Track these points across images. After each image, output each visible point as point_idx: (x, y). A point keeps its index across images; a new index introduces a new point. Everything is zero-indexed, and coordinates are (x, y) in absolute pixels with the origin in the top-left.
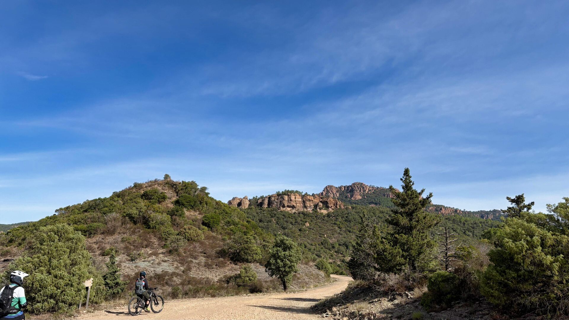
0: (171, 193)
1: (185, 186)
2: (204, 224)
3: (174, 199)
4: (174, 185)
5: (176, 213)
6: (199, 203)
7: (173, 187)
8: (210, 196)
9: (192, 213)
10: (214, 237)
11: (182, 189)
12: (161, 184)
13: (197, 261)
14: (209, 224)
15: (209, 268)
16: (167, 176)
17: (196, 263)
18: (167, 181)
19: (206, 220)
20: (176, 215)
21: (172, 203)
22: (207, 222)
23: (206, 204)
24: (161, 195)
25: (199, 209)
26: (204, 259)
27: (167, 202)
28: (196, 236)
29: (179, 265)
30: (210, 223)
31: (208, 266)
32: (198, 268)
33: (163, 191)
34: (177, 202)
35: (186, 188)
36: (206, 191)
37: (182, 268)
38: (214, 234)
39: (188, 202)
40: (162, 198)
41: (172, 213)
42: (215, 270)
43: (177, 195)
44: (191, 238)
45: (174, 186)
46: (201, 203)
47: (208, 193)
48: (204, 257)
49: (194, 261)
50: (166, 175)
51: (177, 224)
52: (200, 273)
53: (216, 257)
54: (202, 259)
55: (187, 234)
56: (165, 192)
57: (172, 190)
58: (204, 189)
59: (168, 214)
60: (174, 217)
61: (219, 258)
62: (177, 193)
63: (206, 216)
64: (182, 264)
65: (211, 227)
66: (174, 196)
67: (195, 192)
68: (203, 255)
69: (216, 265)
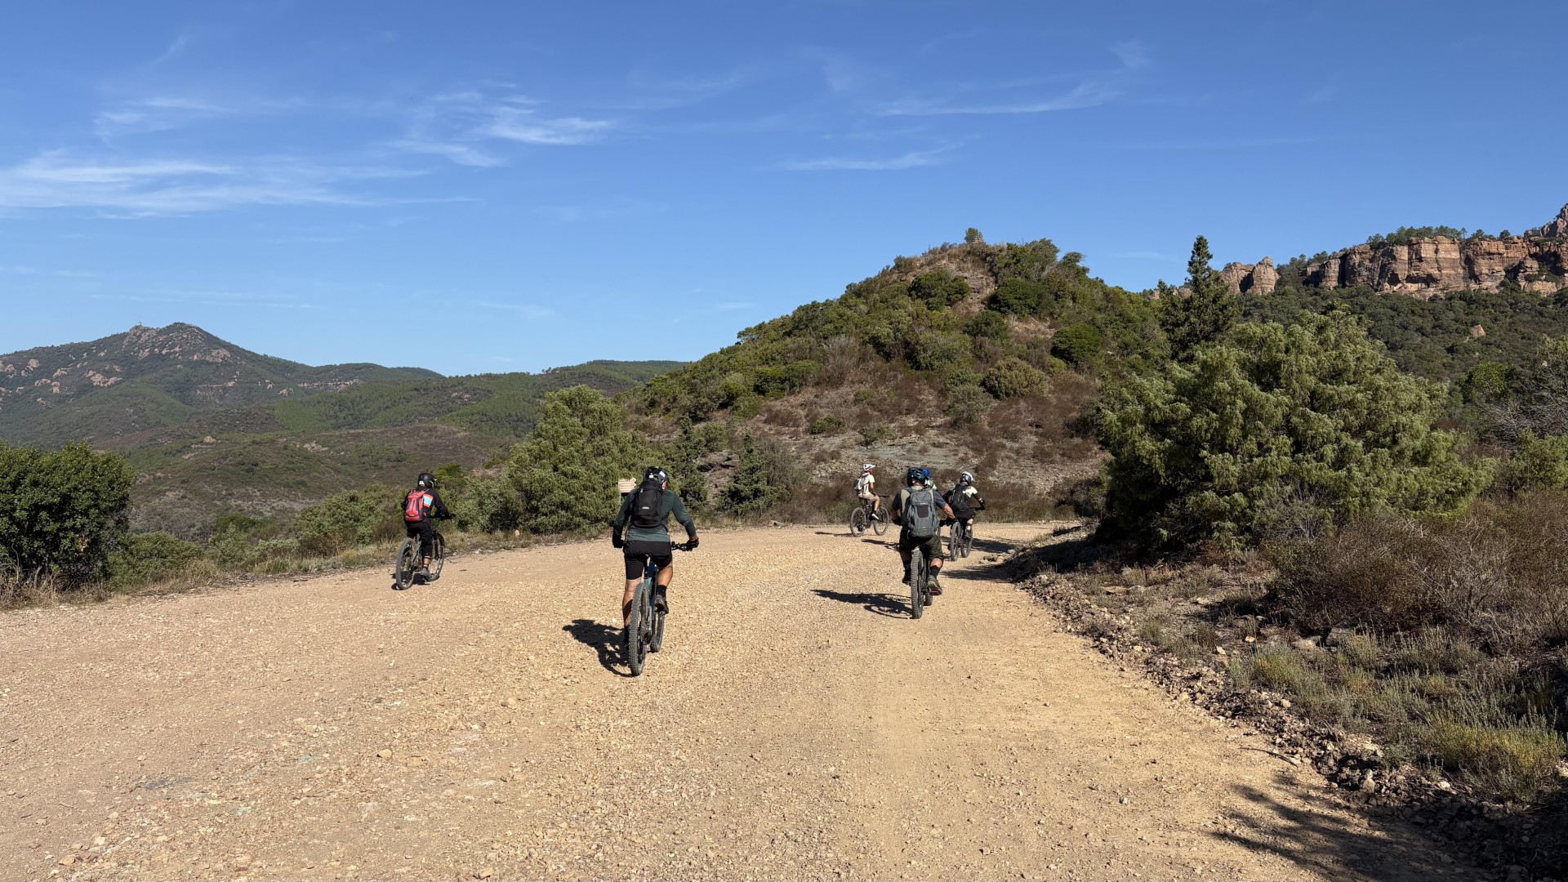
0: (980, 276)
1: (1014, 256)
2: (1055, 352)
3: (988, 292)
4: (987, 255)
5: (984, 328)
6: (1052, 297)
7: (984, 260)
8: (1091, 275)
9: (1032, 327)
10: (1078, 385)
11: (1007, 265)
12: (955, 256)
13: (1016, 446)
14: (1069, 353)
15: (1043, 462)
16: (972, 235)
17: (1011, 449)
18: (972, 247)
19: (1060, 342)
20: (985, 334)
21: (982, 303)
22: (1063, 347)
23: (1074, 299)
24: (954, 284)
25: (1051, 314)
26: (1037, 439)
27: (970, 301)
28: (1025, 383)
29: (971, 453)
30: (1072, 350)
31: (1041, 456)
32: (1016, 461)
33: (961, 274)
34: (993, 302)
35: (1018, 261)
36: (1080, 264)
37: (975, 461)
38: (1081, 378)
39: (1020, 299)
40: (957, 292)
41: (975, 330)
42: (1059, 466)
43: (996, 282)
44: (1015, 391)
45: (988, 259)
46: (1057, 297)
47: (1085, 270)
48: (1036, 434)
49: (1008, 444)
50: (970, 230)
51: (986, 355)
52: (1018, 473)
53: (1065, 435)
54: (1030, 441)
55: (1002, 380)
56: (966, 275)
57: (981, 270)
58: (1072, 259)
59: (964, 332)
60: (980, 338)
61: (1072, 437)
62: (995, 275)
63: (1061, 333)
64: (978, 451)
65: (1075, 359)
66: (988, 285)
67: (1043, 269)
68: (1034, 429)
69: (1063, 455)
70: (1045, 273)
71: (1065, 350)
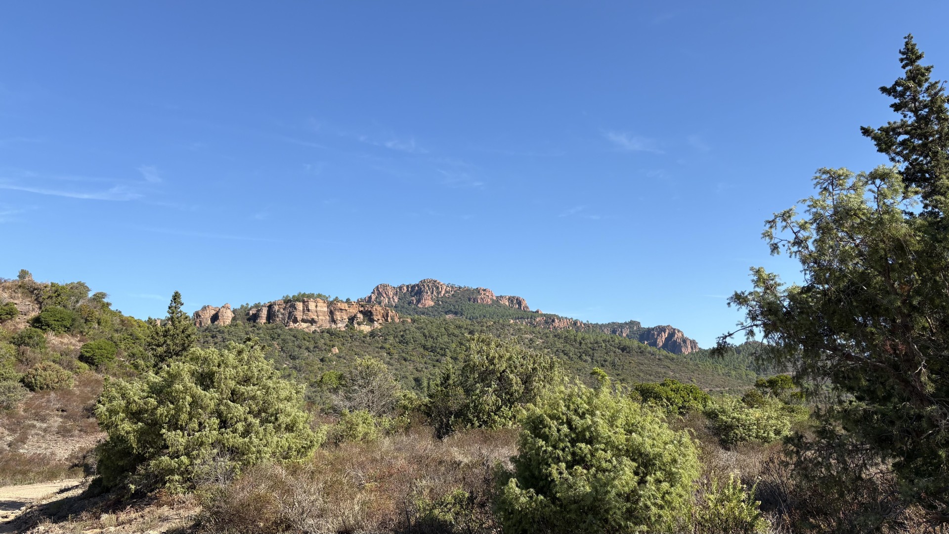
0: (27, 303)
1: (56, 291)
2: (82, 358)
3: (33, 314)
4: (35, 289)
5: (27, 340)
6: (83, 321)
7: (32, 292)
8: (112, 308)
9: (65, 340)
10: (97, 381)
11: (50, 297)
12: (8, 288)
13: (44, 425)
14: (92, 359)
15: (64, 436)
16: (23, 274)
17: (40, 428)
18: (22, 283)
19: (86, 351)
20: (27, 344)
21: (28, 322)
22: (88, 355)
23: (99, 323)
24: (6, 308)
25: (81, 332)
26: (61, 420)
27: (18, 320)
28: (56, 380)
29: (7, 432)
30: (95, 357)
31: (64, 432)
32: (43, 437)
33: (12, 300)
34: (37, 322)
35: (59, 295)
36: (105, 300)
37: (10, 439)
38: (100, 376)
39: (58, 321)
40: (7, 314)
41: (20, 341)
42: (77, 439)
43: (40, 308)
44: (48, 386)
45: (35, 292)
46: (86, 321)
47: (108, 304)
48: (61, 416)
49: (38, 424)
50: (22, 271)
51: (27, 360)
52: (44, 446)
53: (83, 416)
54: (56, 421)
55: (38, 378)
56: (16, 302)
57: (29, 299)
58: (98, 297)
59: (11, 342)
60: (23, 347)
61: (88, 417)
62: (40, 303)
63: (87, 345)
64: (12, 431)
65: (96, 364)
66: (33, 310)
67: (77, 302)
68: (60, 413)
69: (80, 431)
70: (79, 305)
71: (89, 357)
